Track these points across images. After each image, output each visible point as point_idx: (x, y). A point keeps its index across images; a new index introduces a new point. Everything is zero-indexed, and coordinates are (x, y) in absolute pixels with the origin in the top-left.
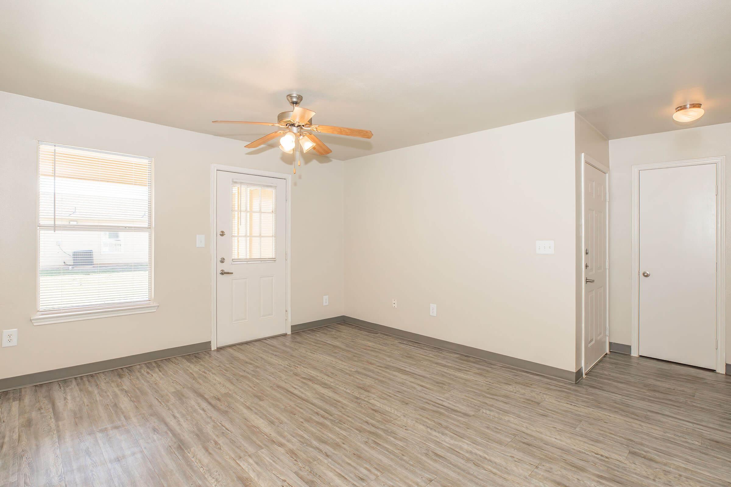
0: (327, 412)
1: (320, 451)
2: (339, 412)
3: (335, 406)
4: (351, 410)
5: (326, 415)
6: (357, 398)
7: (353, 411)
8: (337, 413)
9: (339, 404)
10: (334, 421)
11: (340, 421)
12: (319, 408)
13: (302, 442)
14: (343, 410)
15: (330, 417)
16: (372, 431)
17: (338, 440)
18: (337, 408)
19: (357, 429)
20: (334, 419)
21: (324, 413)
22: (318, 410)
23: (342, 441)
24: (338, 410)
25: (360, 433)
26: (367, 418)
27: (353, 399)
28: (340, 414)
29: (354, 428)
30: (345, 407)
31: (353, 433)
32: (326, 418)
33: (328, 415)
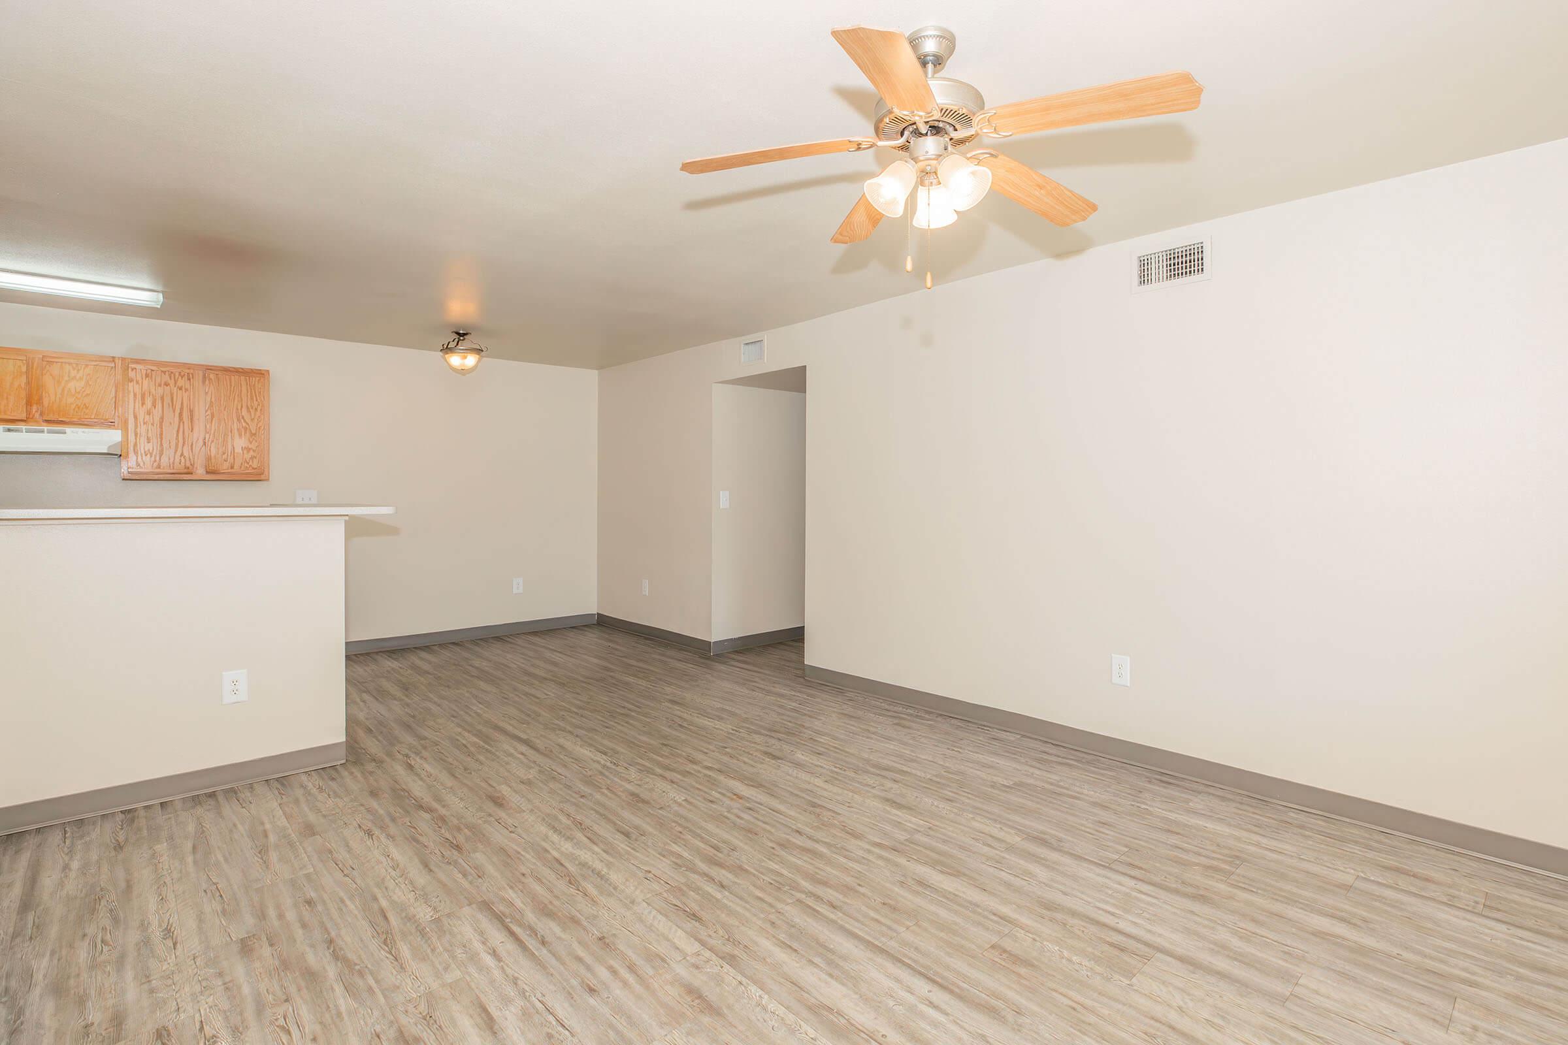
0: (810, 911)
1: (810, 838)
2: (782, 911)
3: (793, 930)
4: (754, 919)
5: (810, 902)
6: (731, 960)
7: (747, 914)
8: (788, 908)
9: (782, 937)
10: (793, 888)
11: (780, 888)
12: (833, 922)
13: (845, 849)
14: (773, 917)
15: (802, 896)
16: (717, 869)
17: (783, 853)
18: (788, 923)
19: (746, 871)
20: (791, 891)
21: (818, 908)
22: (832, 916)
23: (776, 852)
24: (785, 916)
25: (741, 865)
26: (719, 896)
27: (744, 956)
28: (780, 906)
29: (751, 873)
30: (768, 927)
31: (755, 866)
32: (811, 894)
33: (808, 903)
